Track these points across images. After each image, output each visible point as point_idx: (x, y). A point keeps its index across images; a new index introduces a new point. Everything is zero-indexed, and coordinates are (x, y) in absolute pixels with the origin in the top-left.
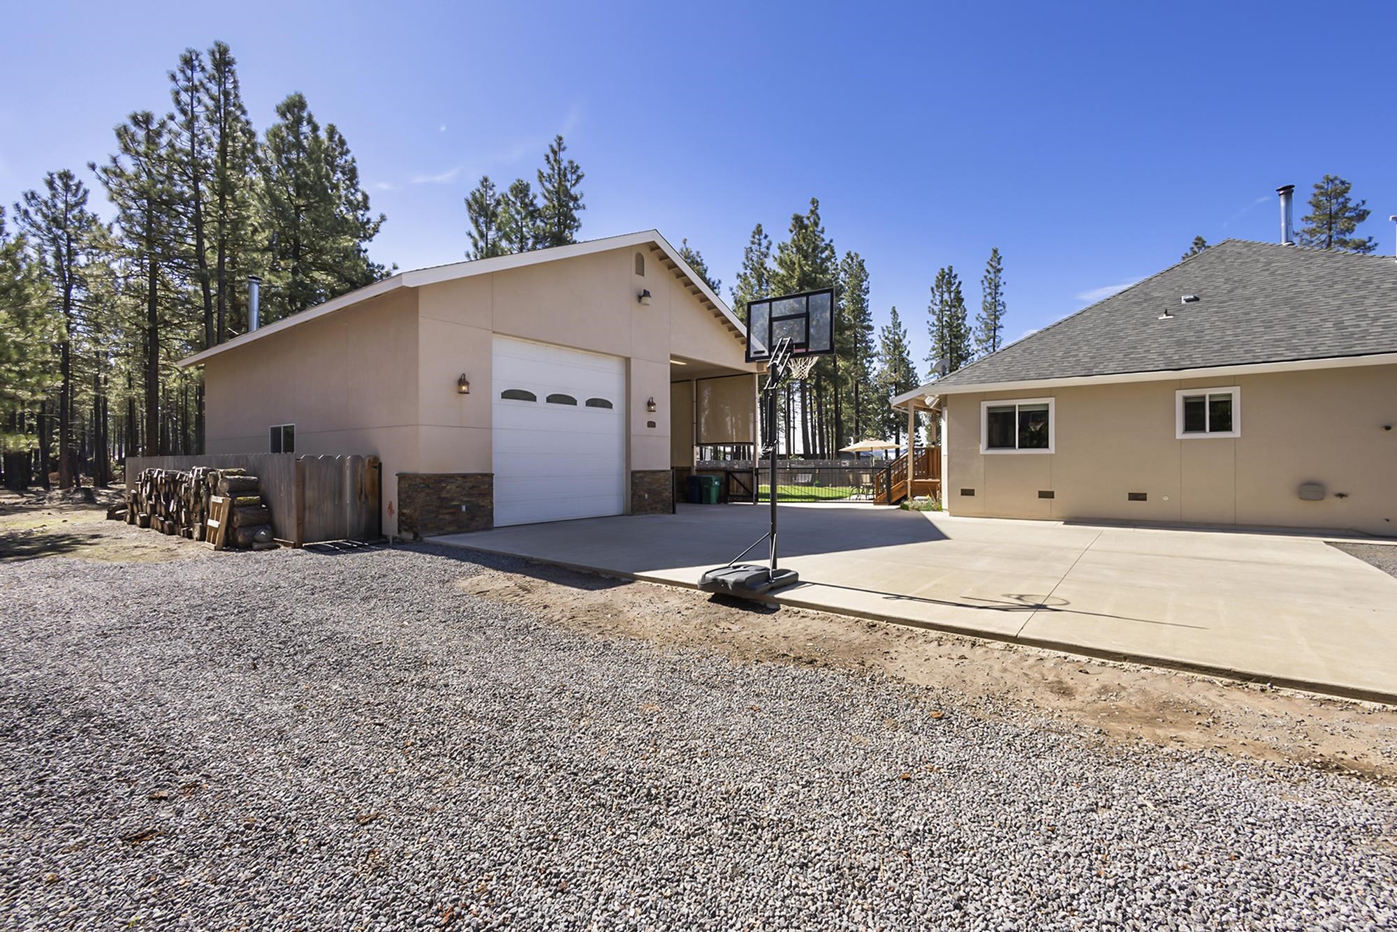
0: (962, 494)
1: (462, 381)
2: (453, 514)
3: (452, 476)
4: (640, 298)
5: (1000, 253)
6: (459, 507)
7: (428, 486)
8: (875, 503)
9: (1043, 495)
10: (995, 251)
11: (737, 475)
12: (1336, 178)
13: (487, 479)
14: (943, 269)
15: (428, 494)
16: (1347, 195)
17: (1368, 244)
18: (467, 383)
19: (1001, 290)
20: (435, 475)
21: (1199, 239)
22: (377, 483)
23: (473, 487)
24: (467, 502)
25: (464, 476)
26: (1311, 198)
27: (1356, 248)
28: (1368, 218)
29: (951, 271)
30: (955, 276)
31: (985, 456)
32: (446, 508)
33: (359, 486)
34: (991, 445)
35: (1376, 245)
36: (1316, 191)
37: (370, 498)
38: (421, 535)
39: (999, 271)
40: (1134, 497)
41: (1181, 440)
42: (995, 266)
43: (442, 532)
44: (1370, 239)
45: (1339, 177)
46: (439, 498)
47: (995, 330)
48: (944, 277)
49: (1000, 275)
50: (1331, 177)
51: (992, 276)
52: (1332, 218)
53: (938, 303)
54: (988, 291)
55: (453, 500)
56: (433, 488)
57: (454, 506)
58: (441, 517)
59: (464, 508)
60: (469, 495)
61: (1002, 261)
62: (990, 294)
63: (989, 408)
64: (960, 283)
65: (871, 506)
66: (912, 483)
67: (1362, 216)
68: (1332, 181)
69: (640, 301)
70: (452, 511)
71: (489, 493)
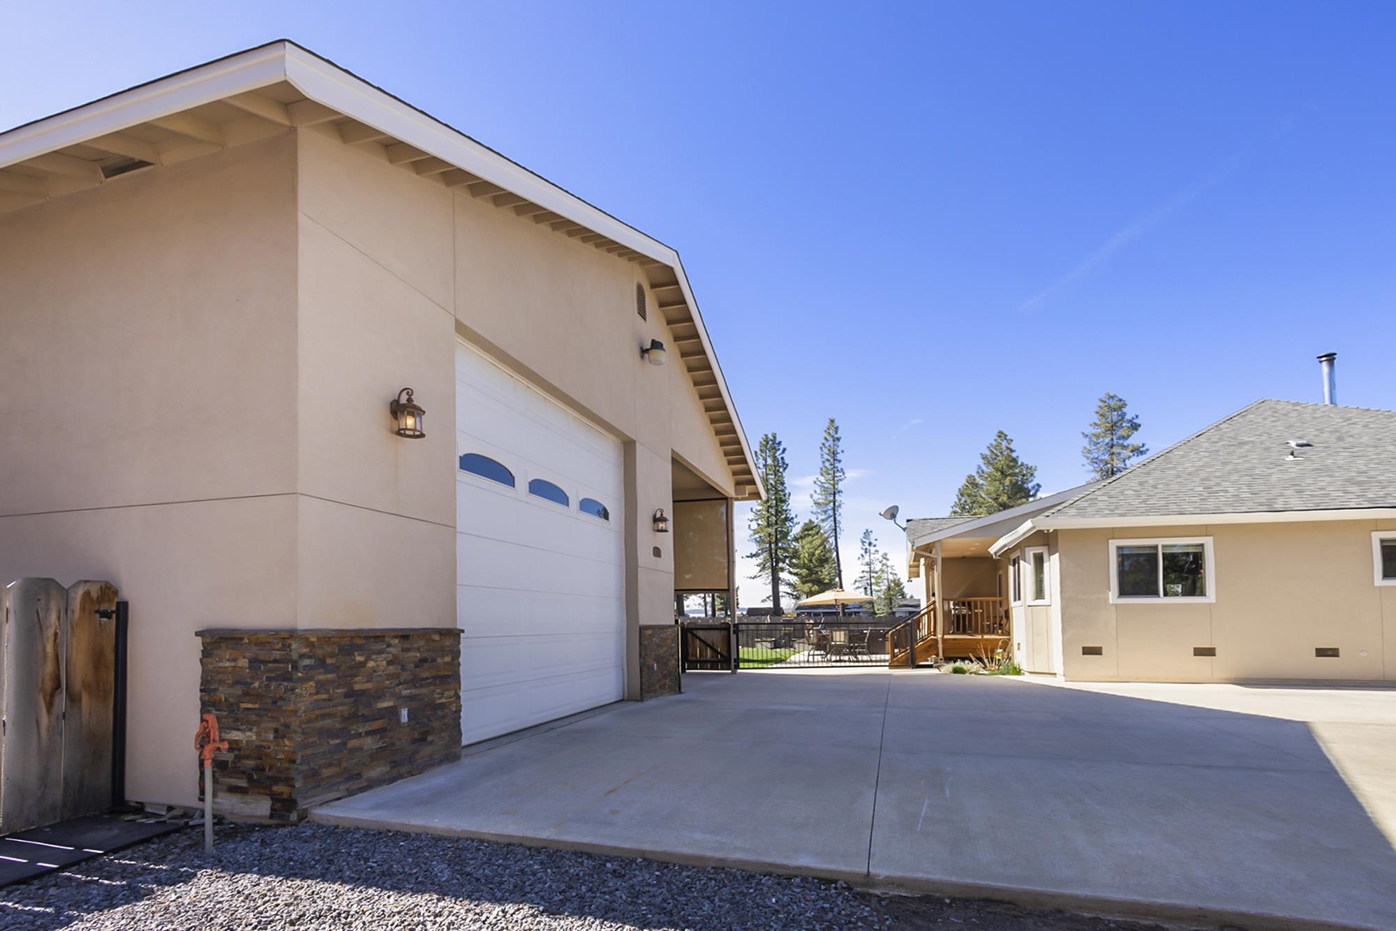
0: (1084, 654)
1: (400, 407)
2: (381, 732)
3: (377, 637)
4: (644, 352)
5: (837, 424)
6: (394, 711)
7: (321, 663)
8: (890, 666)
9: (1199, 652)
10: (832, 421)
11: (700, 634)
12: (1115, 396)
13: (448, 642)
14: (766, 435)
15: (321, 687)
16: (1124, 410)
17: (1141, 449)
18: (416, 411)
19: (839, 457)
20: (342, 633)
21: (1001, 432)
22: (110, 656)
23: (423, 661)
24: (411, 698)
25: (405, 635)
26: (1097, 409)
27: (1132, 451)
28: (1140, 429)
29: (775, 438)
30: (780, 443)
31: (1116, 605)
32: (365, 719)
33: (49, 668)
34: (1123, 592)
35: (1147, 450)
36: (1102, 404)
37: (85, 699)
38: (302, 804)
39: (838, 439)
40: (1321, 652)
41: (1380, 588)
42: (833, 433)
43: (354, 785)
44: (1144, 445)
45: (1117, 395)
46: (351, 694)
47: (834, 494)
48: (768, 443)
49: (839, 444)
50: (1112, 395)
51: (831, 442)
52: (1112, 428)
53: (761, 466)
54: (826, 457)
55: (380, 696)
56: (335, 668)
57: (382, 714)
58: (353, 743)
59: (404, 713)
60: (415, 682)
61: (839, 431)
62: (828, 460)
63: (1119, 548)
64: (784, 450)
65: (886, 670)
66: (944, 640)
67: (1135, 427)
68: (1112, 397)
69: (642, 357)
70: (377, 725)
71: (451, 677)
